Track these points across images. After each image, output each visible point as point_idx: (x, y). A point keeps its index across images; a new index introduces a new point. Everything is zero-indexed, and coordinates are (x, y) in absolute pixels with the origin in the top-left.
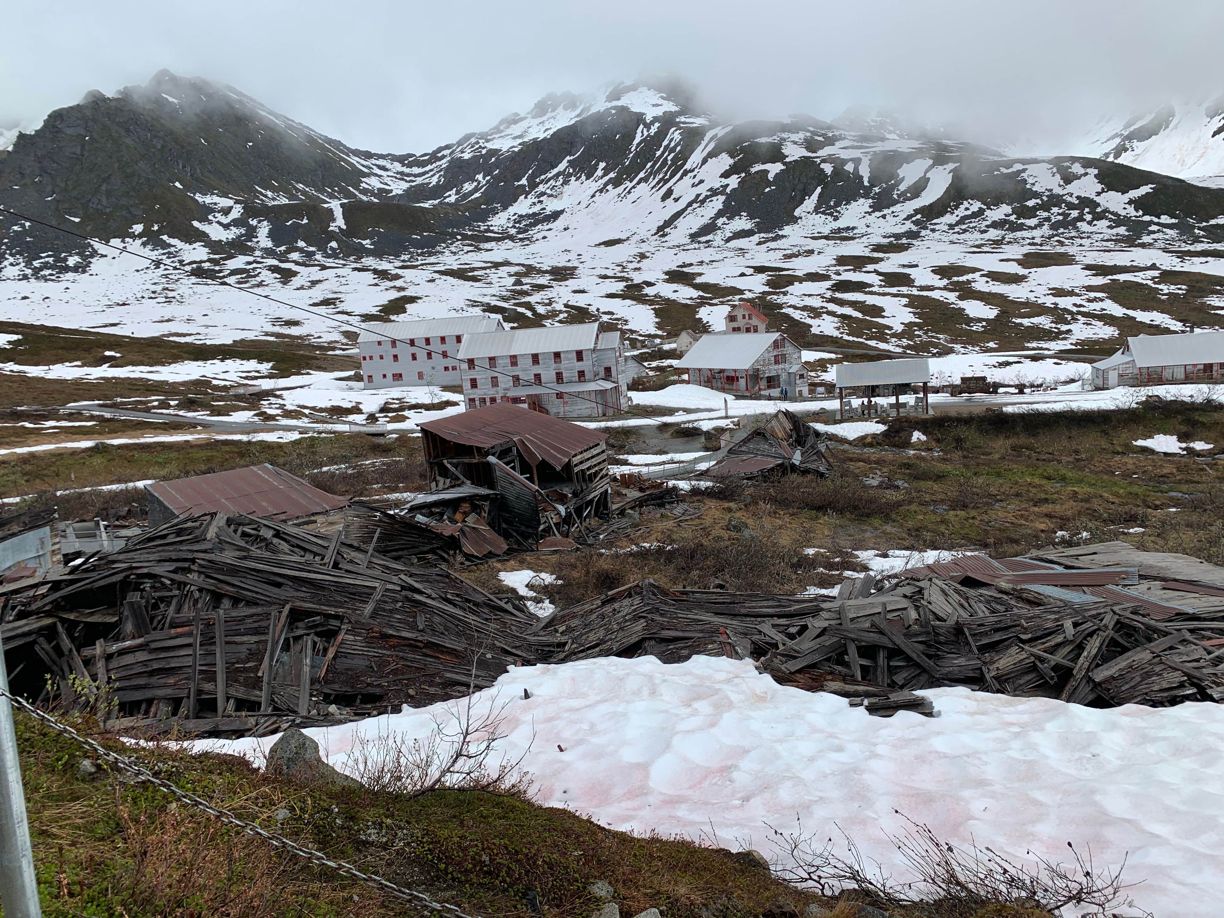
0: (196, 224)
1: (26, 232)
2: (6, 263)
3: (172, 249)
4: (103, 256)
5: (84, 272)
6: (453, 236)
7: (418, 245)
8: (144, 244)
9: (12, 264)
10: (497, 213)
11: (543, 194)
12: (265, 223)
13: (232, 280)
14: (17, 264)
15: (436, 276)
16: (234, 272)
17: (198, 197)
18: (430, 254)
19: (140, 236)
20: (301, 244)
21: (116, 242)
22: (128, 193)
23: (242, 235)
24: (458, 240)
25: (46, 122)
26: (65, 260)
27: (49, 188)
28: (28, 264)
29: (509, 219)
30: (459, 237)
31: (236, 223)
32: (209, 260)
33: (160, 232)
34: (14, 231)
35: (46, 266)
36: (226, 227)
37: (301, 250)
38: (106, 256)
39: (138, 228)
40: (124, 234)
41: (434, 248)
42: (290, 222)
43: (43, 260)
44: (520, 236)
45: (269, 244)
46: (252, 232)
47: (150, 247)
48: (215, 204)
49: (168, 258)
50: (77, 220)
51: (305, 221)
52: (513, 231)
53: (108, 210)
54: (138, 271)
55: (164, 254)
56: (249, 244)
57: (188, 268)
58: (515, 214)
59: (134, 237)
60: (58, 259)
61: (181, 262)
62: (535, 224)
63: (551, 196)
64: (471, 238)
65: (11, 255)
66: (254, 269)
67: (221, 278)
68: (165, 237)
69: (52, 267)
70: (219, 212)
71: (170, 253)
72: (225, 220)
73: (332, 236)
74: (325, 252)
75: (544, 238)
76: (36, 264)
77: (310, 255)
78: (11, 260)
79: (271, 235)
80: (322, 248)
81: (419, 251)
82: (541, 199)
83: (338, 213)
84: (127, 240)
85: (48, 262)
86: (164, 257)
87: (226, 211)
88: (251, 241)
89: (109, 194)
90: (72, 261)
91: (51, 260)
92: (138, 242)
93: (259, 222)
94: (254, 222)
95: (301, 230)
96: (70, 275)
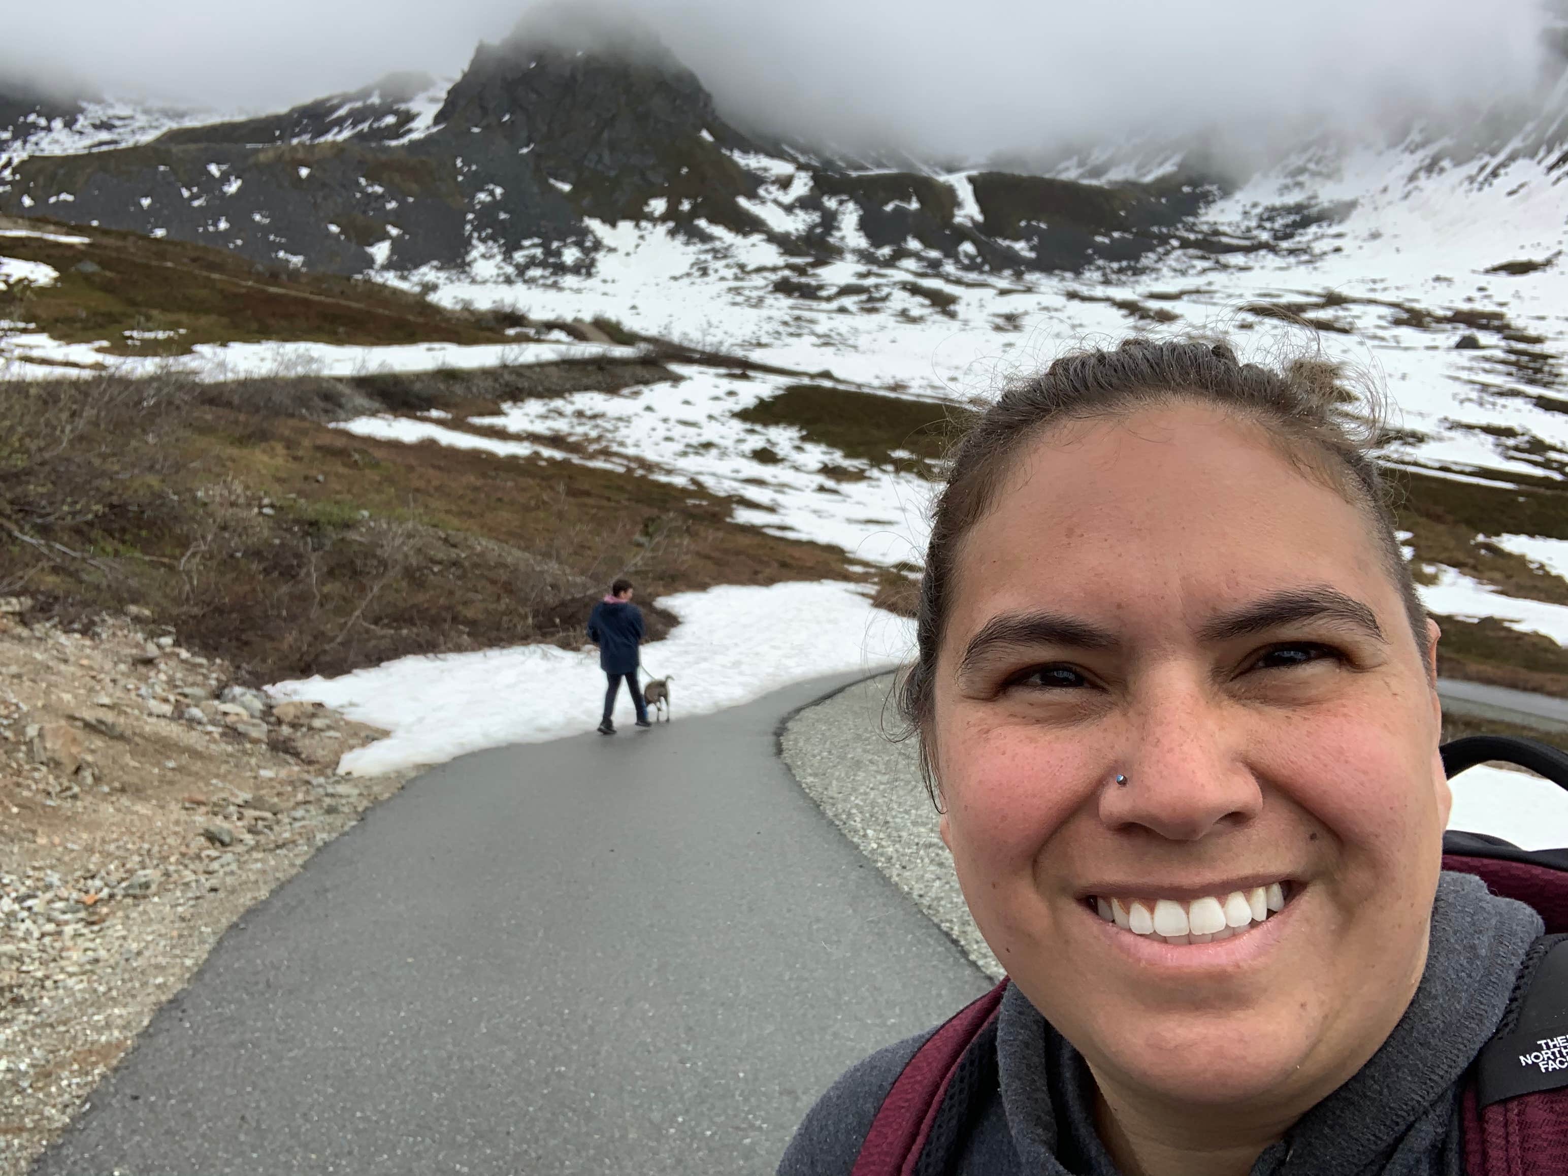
0: (743, 202)
1: (495, 205)
2: (474, 254)
4: (612, 250)
5: (589, 275)
6: (1164, 240)
7: (1110, 253)
8: (671, 234)
9: (483, 256)
10: (1215, 201)
12: (851, 206)
13: (848, 303)
14: (492, 257)
16: (845, 291)
17: (738, 157)
18: (1138, 272)
19: (664, 219)
20: (913, 244)
21: (625, 226)
22: (641, 145)
23: (816, 226)
24: (1174, 248)
26: (558, 254)
27: (524, 134)
28: (508, 256)
29: (1245, 213)
30: (1175, 243)
31: (804, 203)
32: (789, 266)
33: (695, 213)
34: (481, 203)
35: (533, 262)
36: (789, 209)
37: (917, 256)
38: (615, 250)
39: (658, 206)
40: (637, 215)
41: (1137, 259)
42: (890, 206)
43: (526, 252)
44: (1285, 245)
45: (861, 242)
46: (830, 221)
47: (681, 238)
48: (766, 170)
49: (715, 258)
50: (566, 188)
51: (914, 205)
52: (1265, 236)
53: (613, 174)
54: (675, 278)
55: (707, 251)
56: (831, 240)
57: (758, 280)
58: (1255, 205)
59: (654, 220)
60: (548, 252)
61: (742, 267)
62: (1305, 223)
64: (1196, 244)
65: (483, 241)
66: (877, 287)
67: (829, 299)
68: (702, 223)
69: (543, 264)
70: (773, 183)
71: (715, 250)
72: (788, 198)
73: (961, 234)
74: (957, 261)
76: (519, 257)
77: (935, 265)
78: (482, 248)
79: (864, 226)
80: (951, 253)
81: (1115, 265)
83: (965, 192)
84: (644, 224)
85: (535, 256)
86: (709, 257)
87: (785, 183)
88: (832, 236)
89: (613, 147)
90: (570, 255)
91: (538, 252)
92: (662, 229)
93: (841, 203)
94: (831, 203)
95: (910, 220)
96: (569, 280)
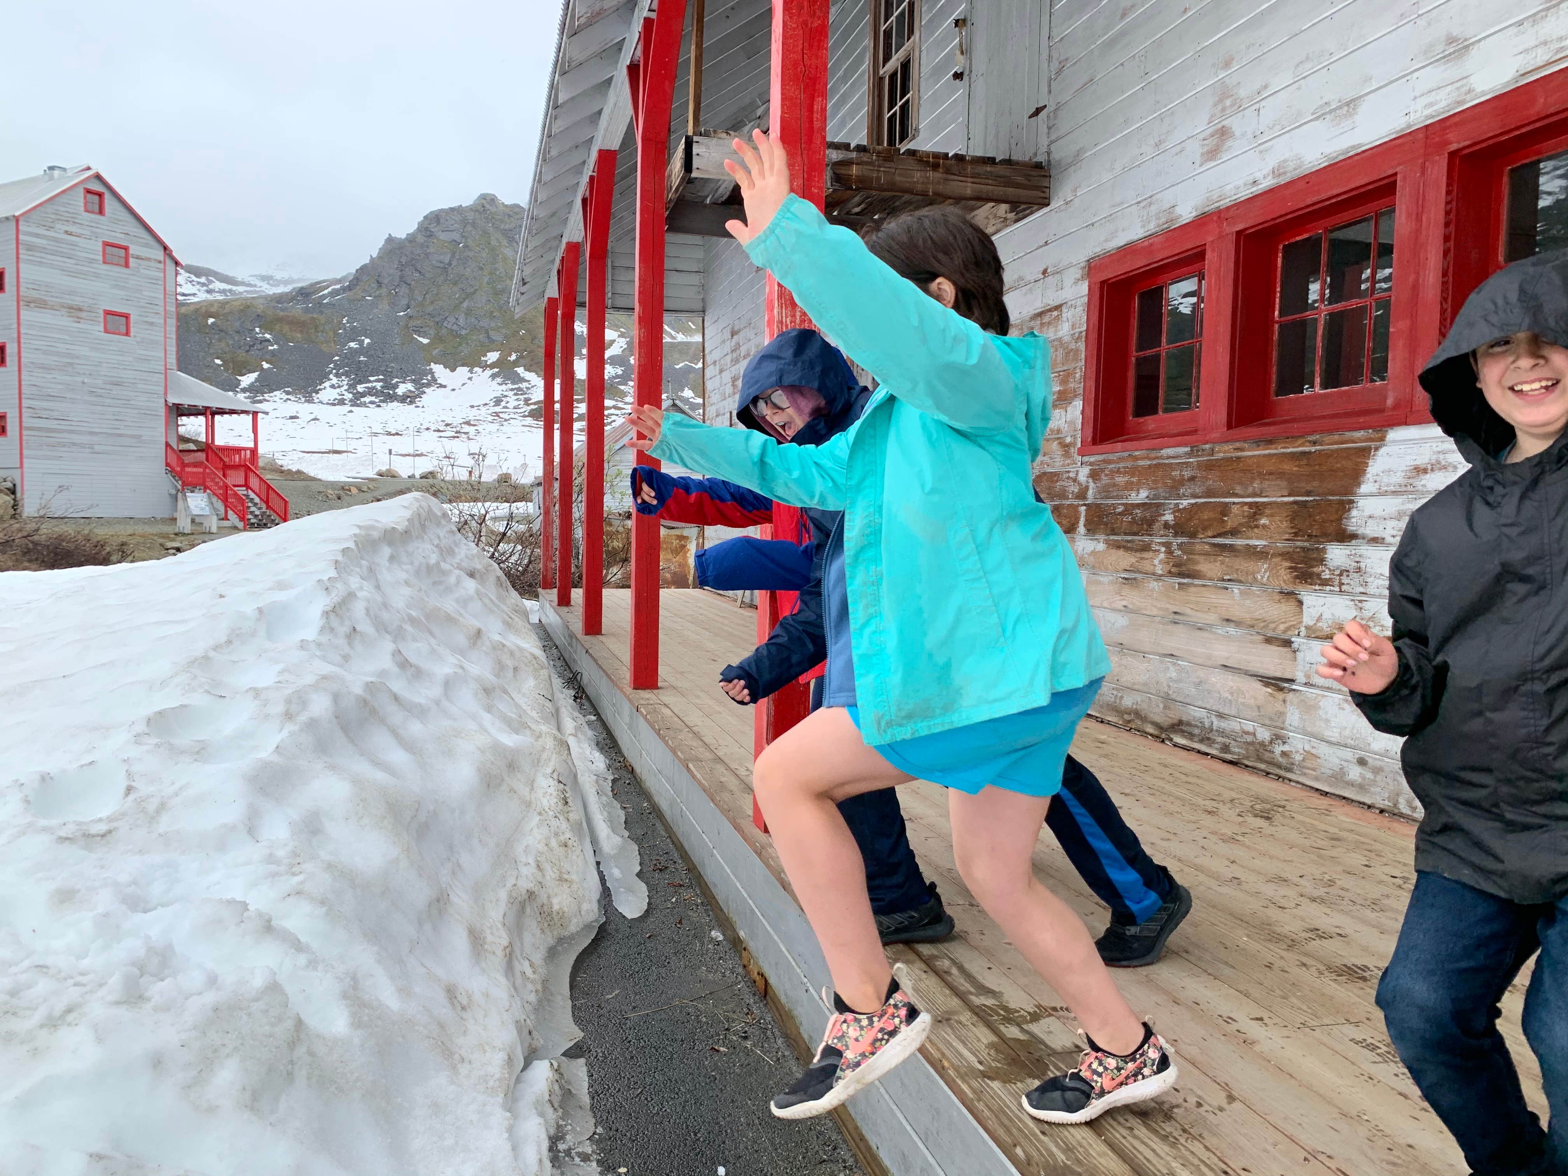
1: (362, 351)
2: (326, 384)
3: (524, 385)
4: (441, 386)
5: (411, 403)
8: (493, 376)
9: (333, 386)
14: (339, 387)
19: (492, 366)
21: (462, 371)
22: (492, 312)
23: (617, 376)
25: (421, 224)
26: (396, 386)
27: (404, 302)
28: (352, 387)
31: (613, 360)
33: (516, 363)
34: (350, 348)
35: (370, 392)
38: (445, 387)
39: (492, 357)
40: (473, 362)
43: (369, 385)
47: (499, 380)
49: (515, 394)
50: (425, 341)
53: (463, 332)
54: (472, 407)
55: (512, 390)
56: (622, 387)
59: (485, 366)
60: (387, 385)
65: (337, 375)
68: (520, 370)
69: (376, 394)
71: (519, 389)
76: (360, 388)
78: (334, 380)
84: (476, 369)
85: (374, 388)
86: (511, 393)
88: (626, 384)
89: (469, 312)
90: (404, 388)
91: (379, 385)
92: (489, 372)
96: (394, 406)
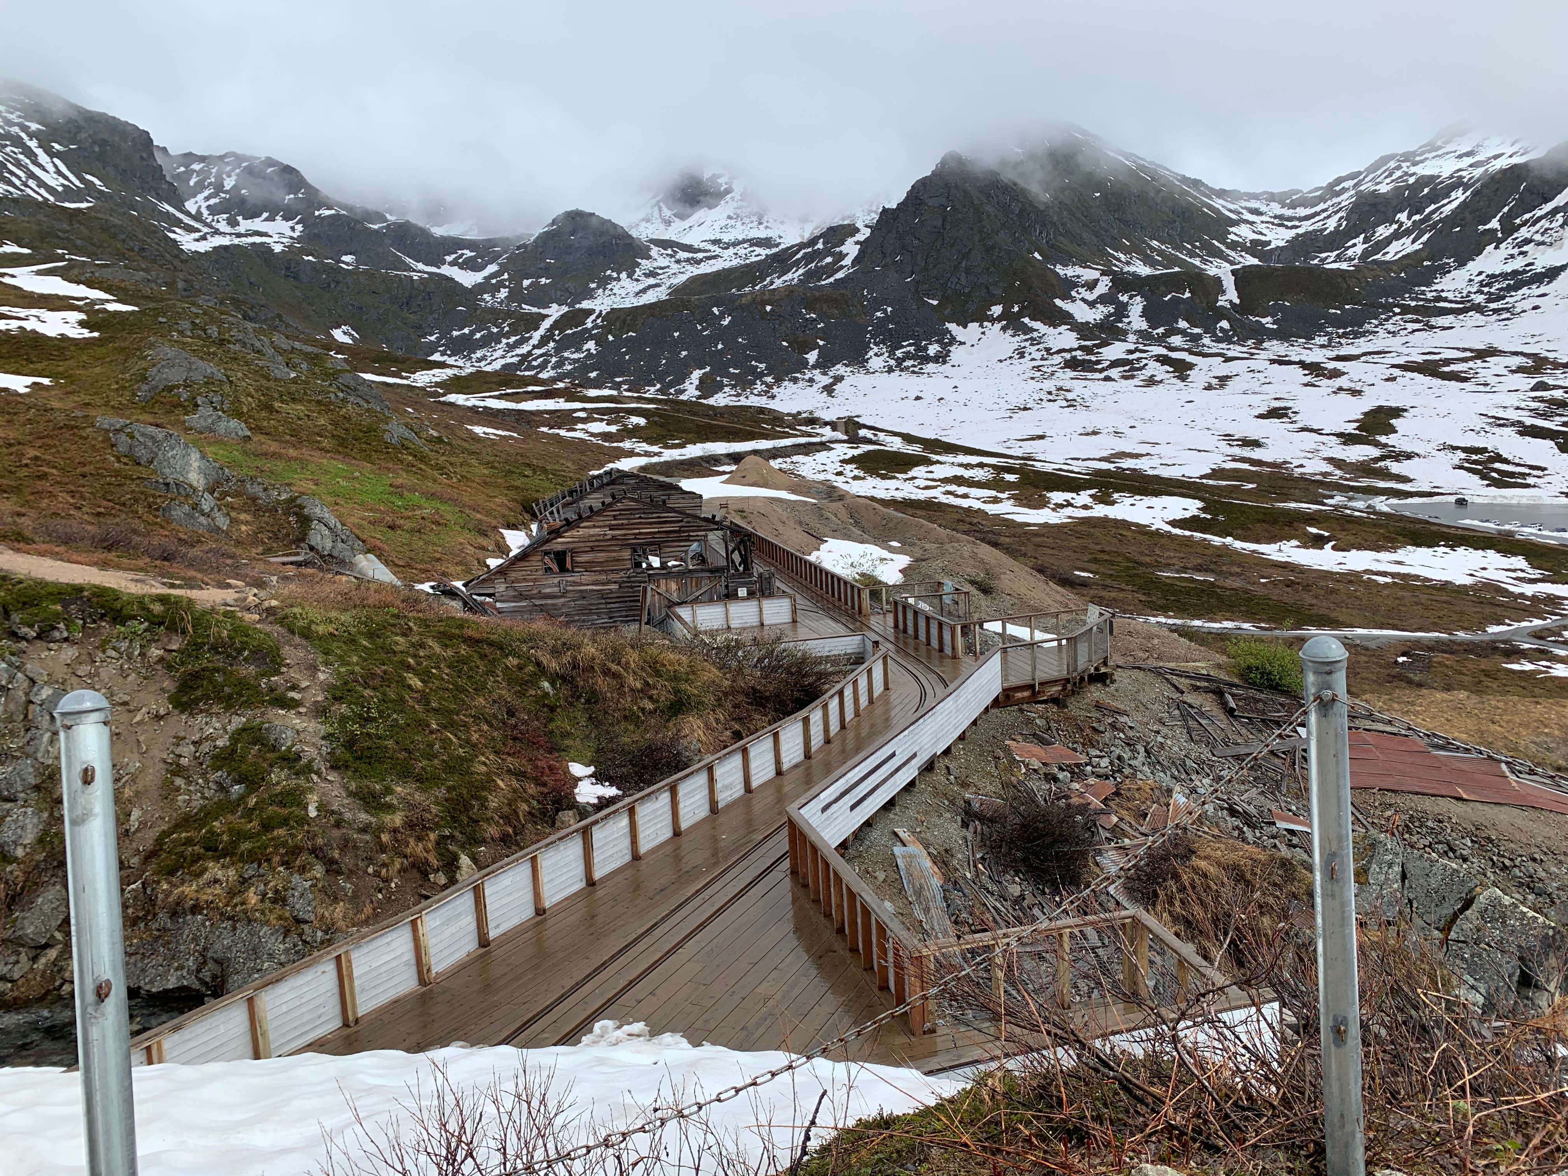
0: (1058, 302)
1: (887, 319)
2: (871, 353)
3: (1035, 335)
4: (961, 343)
5: (944, 362)
6: (1388, 308)
7: (1338, 322)
8: (1004, 329)
9: (876, 355)
10: (1449, 272)
11: (1527, 241)
12: (1138, 298)
13: (1114, 373)
14: (882, 354)
15: (1396, 372)
16: (1115, 364)
17: (1059, 269)
18: (1357, 335)
19: (999, 319)
20: (1183, 324)
21: (973, 326)
22: (988, 269)
23: (1111, 315)
24: (1395, 314)
25: (910, 194)
26: (926, 349)
27: (909, 268)
28: (892, 354)
29: (1471, 280)
30: (1397, 310)
31: (1103, 299)
32: (1081, 348)
33: (1021, 314)
34: (878, 318)
35: (907, 356)
36: (1092, 304)
37: (1183, 332)
38: (964, 343)
39: (997, 310)
40: (982, 317)
41: (1361, 326)
42: (1169, 296)
43: (904, 350)
44: (1493, 306)
45: (1144, 326)
46: (1122, 311)
47: (1010, 332)
48: (1078, 277)
49: (1031, 345)
50: (935, 303)
51: (1187, 295)
52: (1479, 299)
53: (967, 290)
54: (1001, 361)
55: (1026, 340)
56: (1120, 325)
57: (1057, 359)
58: (1480, 273)
59: (993, 320)
60: (919, 349)
61: (1048, 350)
62: (1516, 287)
63: (1543, 243)
64: (1416, 310)
65: (876, 344)
66: (1138, 360)
67: (1101, 371)
68: (1026, 320)
69: (913, 358)
70: (1083, 286)
71: (1032, 339)
72: (1091, 297)
73: (1221, 314)
74: (1214, 335)
75: (1535, 308)
76: (899, 353)
77: (1196, 338)
78: (876, 349)
79: (1145, 314)
80: (1210, 329)
81: (1341, 331)
82: (1525, 249)
83: (1229, 283)
84: (985, 324)
85: (909, 352)
86: (1027, 344)
87: (1091, 285)
88: (1121, 322)
89: (968, 271)
90: (933, 349)
91: (912, 349)
92: (998, 326)
93: (1131, 298)
94: (1124, 298)
95: (1182, 306)
96: (931, 367)
